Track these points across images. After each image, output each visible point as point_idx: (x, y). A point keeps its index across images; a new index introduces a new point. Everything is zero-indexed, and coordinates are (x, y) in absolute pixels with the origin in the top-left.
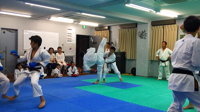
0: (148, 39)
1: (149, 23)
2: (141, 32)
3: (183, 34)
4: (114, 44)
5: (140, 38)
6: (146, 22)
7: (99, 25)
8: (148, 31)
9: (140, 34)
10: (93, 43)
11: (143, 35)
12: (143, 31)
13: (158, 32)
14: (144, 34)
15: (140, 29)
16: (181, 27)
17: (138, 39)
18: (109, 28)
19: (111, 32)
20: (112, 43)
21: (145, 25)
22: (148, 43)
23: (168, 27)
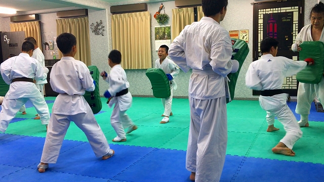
0: (108, 35)
1: (107, 10)
2: (95, 24)
3: (158, 26)
4: (50, 45)
5: (94, 33)
6: (102, 7)
7: (17, 12)
8: (106, 22)
9: (93, 27)
10: (10, 45)
11: (98, 29)
12: (99, 22)
13: (123, 23)
14: (100, 27)
15: (93, 19)
16: (155, 16)
17: (91, 35)
18: (38, 17)
19: (43, 23)
20: (47, 44)
21: (100, 12)
22: (108, 42)
23: (136, 16)
